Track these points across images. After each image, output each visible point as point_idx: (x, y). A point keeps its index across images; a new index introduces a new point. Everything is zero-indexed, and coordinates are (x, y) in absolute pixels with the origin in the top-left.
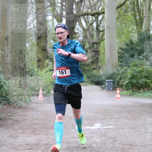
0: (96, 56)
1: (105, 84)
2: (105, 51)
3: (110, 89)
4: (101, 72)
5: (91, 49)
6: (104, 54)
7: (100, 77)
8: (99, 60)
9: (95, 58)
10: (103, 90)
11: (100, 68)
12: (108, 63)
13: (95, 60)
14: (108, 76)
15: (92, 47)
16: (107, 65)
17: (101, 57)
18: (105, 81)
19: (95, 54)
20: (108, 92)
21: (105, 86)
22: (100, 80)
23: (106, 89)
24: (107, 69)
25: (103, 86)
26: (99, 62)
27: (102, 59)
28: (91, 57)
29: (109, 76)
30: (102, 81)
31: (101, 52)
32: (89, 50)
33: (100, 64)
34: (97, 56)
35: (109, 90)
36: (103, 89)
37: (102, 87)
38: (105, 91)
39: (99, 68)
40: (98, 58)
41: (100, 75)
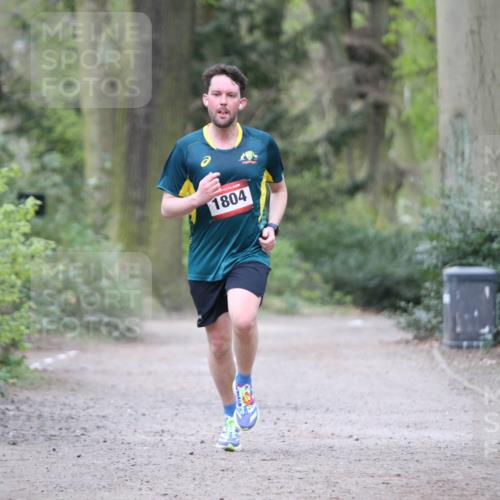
0: (366, 88)
1: (440, 297)
2: (434, 53)
3: (477, 337)
4: (408, 214)
5: (331, 38)
6: (428, 72)
7: (395, 253)
8: (391, 125)
9: (356, 106)
10: (426, 346)
11: (399, 186)
12: (458, 135)
13: (357, 124)
14: (456, 236)
15: (336, 22)
16: (451, 154)
17: (406, 100)
18: (434, 274)
19: (358, 80)
20: (462, 361)
21: (439, 313)
22: (400, 271)
23: (447, 339)
24: (450, 182)
25: (421, 314)
26: (389, 142)
27: (409, 111)
28: (327, 97)
29: (465, 240)
30: (412, 282)
31: (404, 64)
32: (315, 49)
33: (396, 153)
34: (373, 96)
35: (464, 341)
36: (425, 333)
37: (415, 325)
38: (436, 351)
39: (392, 186)
40: (380, 109)
41: (398, 234)
